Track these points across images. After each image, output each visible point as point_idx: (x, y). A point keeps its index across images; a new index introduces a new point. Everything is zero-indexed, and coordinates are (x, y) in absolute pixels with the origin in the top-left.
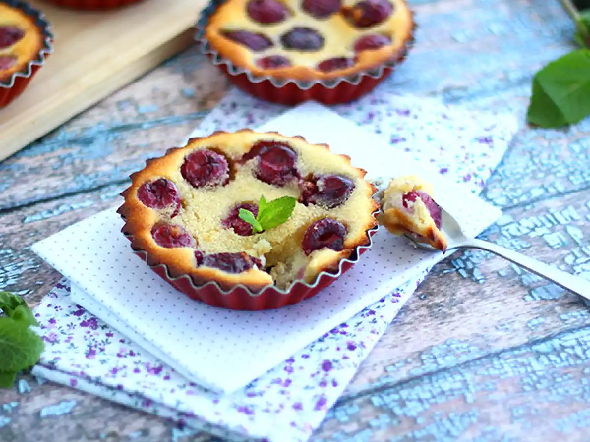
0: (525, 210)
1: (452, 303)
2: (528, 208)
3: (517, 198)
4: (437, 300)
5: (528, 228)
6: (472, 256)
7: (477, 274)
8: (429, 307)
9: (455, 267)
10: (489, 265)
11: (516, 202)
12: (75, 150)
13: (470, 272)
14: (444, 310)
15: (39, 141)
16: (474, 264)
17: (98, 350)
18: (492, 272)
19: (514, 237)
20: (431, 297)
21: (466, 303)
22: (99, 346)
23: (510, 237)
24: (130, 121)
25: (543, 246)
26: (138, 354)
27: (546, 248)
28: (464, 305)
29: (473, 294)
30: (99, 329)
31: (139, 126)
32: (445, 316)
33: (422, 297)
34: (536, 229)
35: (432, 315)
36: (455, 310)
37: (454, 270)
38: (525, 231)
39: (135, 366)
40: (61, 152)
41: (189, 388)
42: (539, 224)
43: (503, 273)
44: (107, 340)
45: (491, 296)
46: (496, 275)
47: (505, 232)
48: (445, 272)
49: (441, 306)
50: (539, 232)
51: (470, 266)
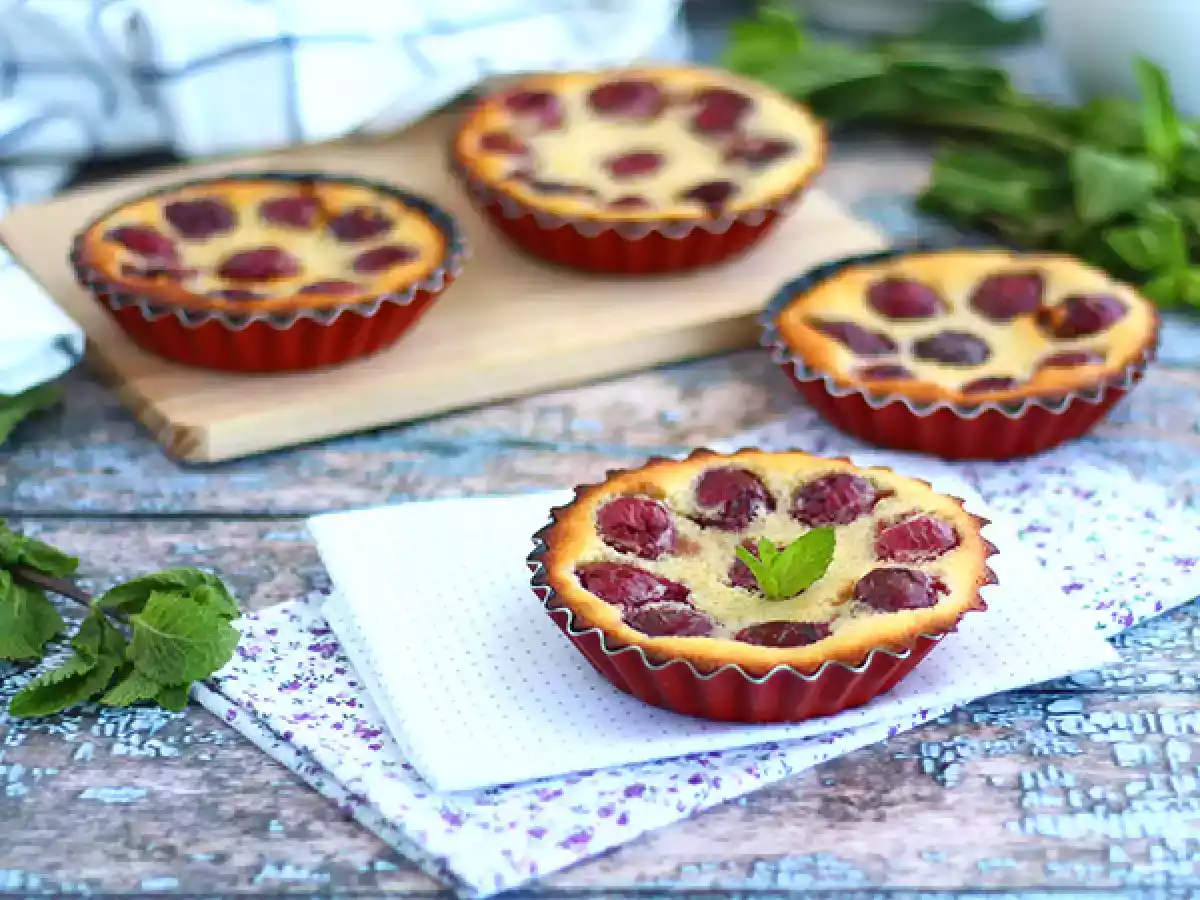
0: (1116, 700)
1: (875, 803)
2: (1122, 698)
3: (1115, 680)
4: (849, 793)
5: (1098, 726)
6: (963, 745)
7: (951, 773)
8: (827, 800)
9: (920, 753)
10: (981, 764)
11: (1109, 684)
12: (420, 460)
13: (942, 767)
14: (851, 809)
15: (374, 432)
16: (958, 756)
18: (981, 776)
19: (1062, 733)
20: (842, 786)
21: (898, 808)
23: (1055, 732)
24: (546, 437)
25: (1102, 758)
27: (1109, 763)
28: (888, 811)
29: (918, 798)
31: (553, 448)
32: (846, 817)
33: (828, 783)
34: (1112, 732)
35: (824, 812)
36: (871, 813)
37: (916, 757)
38: (1088, 728)
40: (397, 456)
42: (1122, 724)
43: (998, 781)
45: (950, 808)
46: (984, 780)
47: (1051, 725)
48: (898, 756)
49: (851, 804)
50: (1113, 735)
51: (949, 757)
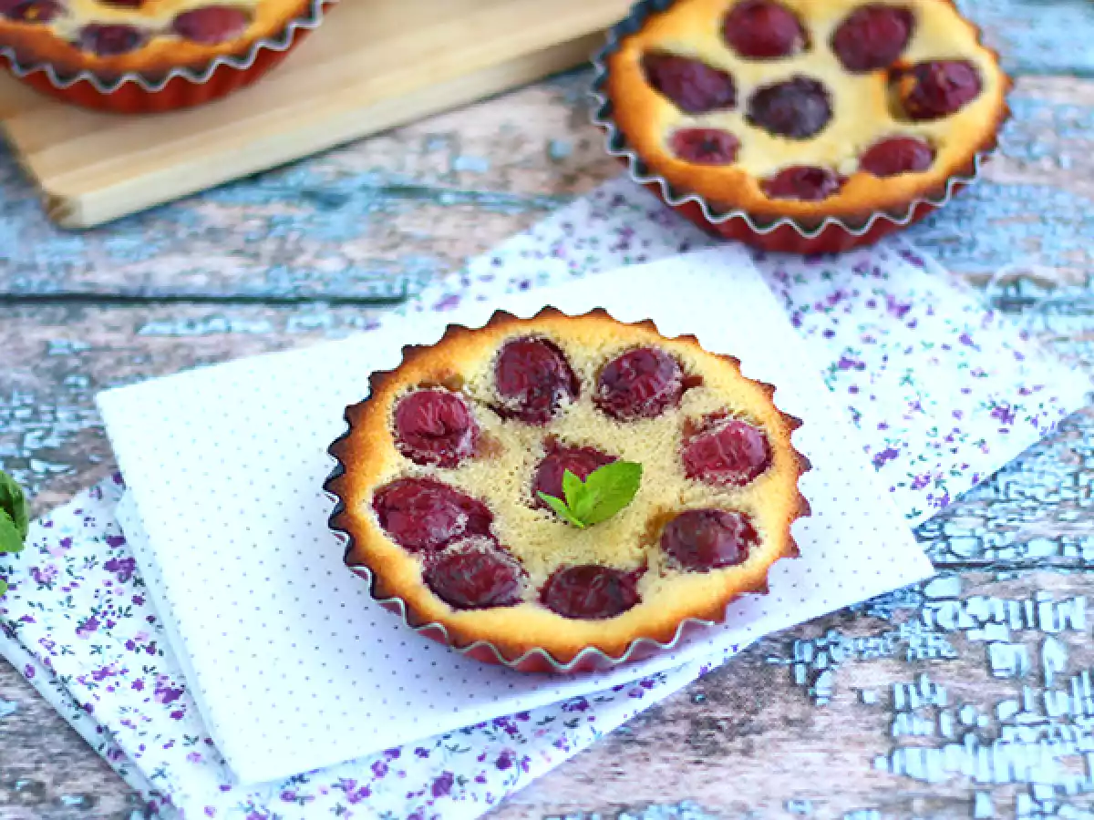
0: (994, 579)
1: (742, 729)
2: (1002, 576)
3: (996, 548)
4: (719, 713)
5: (975, 617)
6: (836, 644)
7: (822, 686)
8: (697, 723)
9: (792, 657)
10: (855, 672)
11: (989, 556)
12: (303, 212)
13: (814, 675)
14: (719, 737)
15: (254, 178)
16: (831, 661)
17: (104, 623)
18: (853, 689)
19: (938, 628)
20: (712, 703)
21: (768, 735)
22: (109, 616)
23: (930, 626)
24: (429, 181)
25: (978, 665)
26: (161, 653)
27: (982, 672)
28: (756, 738)
29: (789, 722)
30: (130, 583)
31: (435, 195)
32: (715, 749)
33: (698, 698)
34: (988, 626)
35: (691, 741)
36: (739, 743)
37: (788, 661)
38: (965, 621)
39: (140, 674)
40: (277, 209)
41: (200, 747)
42: (1000, 617)
43: (869, 697)
44: (129, 608)
45: (819, 738)
46: (855, 696)
47: (927, 615)
48: (771, 660)
49: (720, 728)
50: (991, 632)
51: (821, 662)
